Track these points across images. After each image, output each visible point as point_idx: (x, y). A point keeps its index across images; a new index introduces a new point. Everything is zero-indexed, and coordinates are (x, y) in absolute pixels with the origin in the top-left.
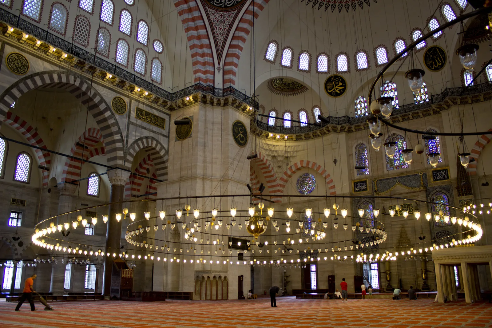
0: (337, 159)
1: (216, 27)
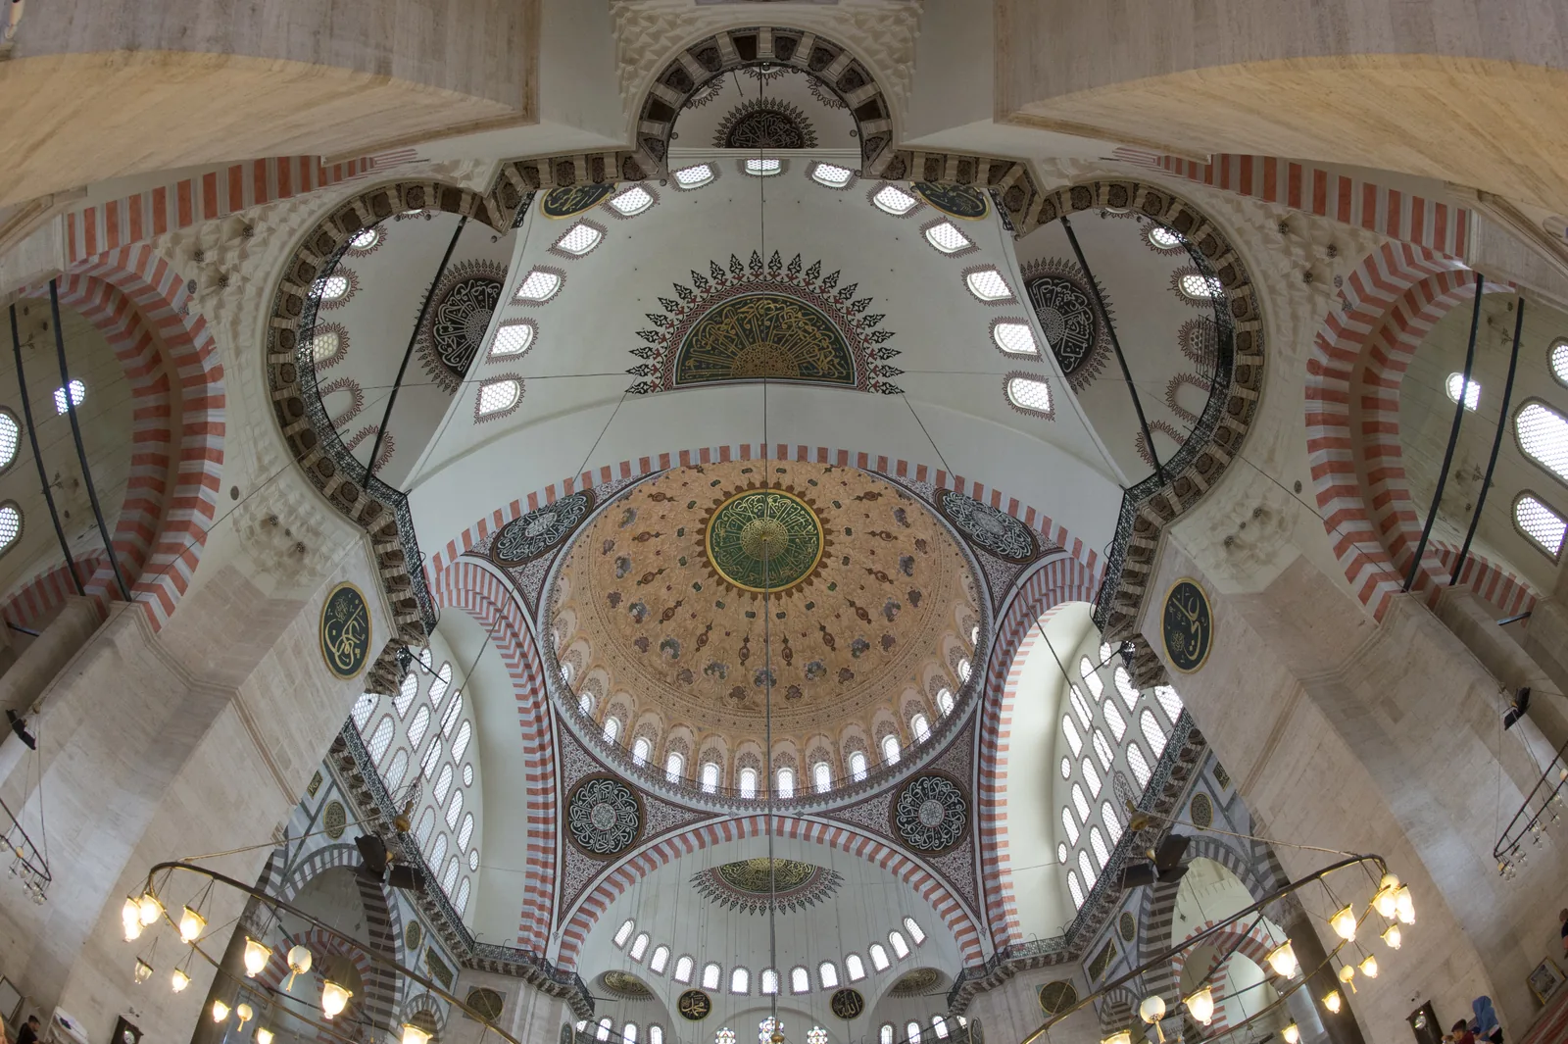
1: (569, 875)
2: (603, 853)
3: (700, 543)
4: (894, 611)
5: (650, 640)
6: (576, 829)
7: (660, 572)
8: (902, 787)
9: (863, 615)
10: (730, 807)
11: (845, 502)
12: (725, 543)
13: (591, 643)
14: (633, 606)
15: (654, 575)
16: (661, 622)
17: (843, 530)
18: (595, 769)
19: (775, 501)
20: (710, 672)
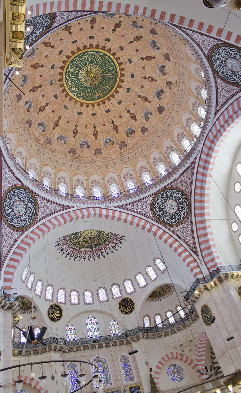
0: (55, 376)
1: (5, 240)
2: (19, 228)
3: (61, 74)
4: (149, 116)
5: (33, 121)
6: (7, 215)
7: (40, 86)
8: (156, 195)
9: (134, 117)
10: (77, 203)
11: (135, 60)
12: (72, 75)
13: (8, 119)
14: (27, 103)
15: (37, 88)
16: (38, 113)
17: (130, 75)
18: (16, 182)
19: (100, 56)
20: (59, 140)
